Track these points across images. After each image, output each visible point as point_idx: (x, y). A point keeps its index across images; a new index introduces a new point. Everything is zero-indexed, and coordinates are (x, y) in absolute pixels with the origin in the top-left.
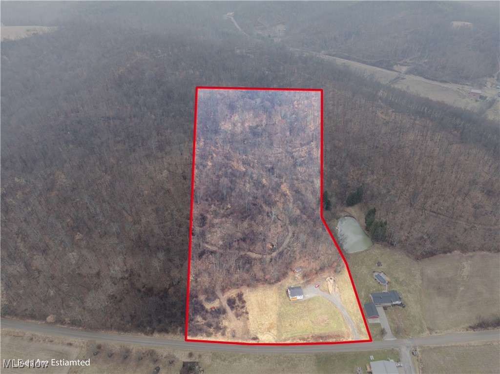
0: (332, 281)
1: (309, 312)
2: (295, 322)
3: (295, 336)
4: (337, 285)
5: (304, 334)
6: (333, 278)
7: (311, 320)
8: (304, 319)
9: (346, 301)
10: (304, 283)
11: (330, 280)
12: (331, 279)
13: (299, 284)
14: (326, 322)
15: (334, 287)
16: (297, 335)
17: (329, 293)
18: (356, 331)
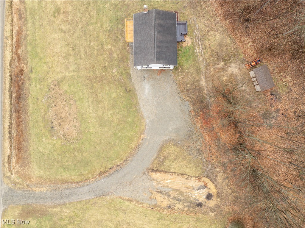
0: (200, 196)
1: (89, 79)
2: (63, 28)
3: (26, 20)
4: (179, 206)
5: (29, 48)
6: (212, 203)
7: (64, 78)
8: (72, 59)
9: (121, 214)
10: (200, 89)
11: (204, 192)
12: (209, 197)
13: (198, 71)
14: (55, 123)
15: (173, 194)
16: (29, 25)
17: (153, 170)
18: (31, 201)
